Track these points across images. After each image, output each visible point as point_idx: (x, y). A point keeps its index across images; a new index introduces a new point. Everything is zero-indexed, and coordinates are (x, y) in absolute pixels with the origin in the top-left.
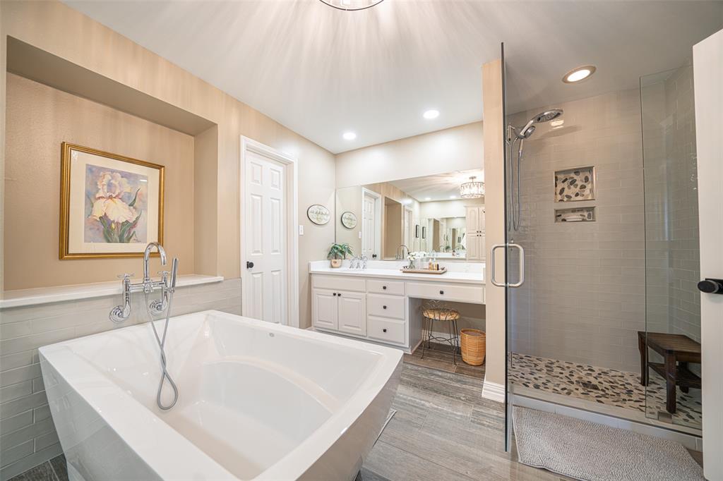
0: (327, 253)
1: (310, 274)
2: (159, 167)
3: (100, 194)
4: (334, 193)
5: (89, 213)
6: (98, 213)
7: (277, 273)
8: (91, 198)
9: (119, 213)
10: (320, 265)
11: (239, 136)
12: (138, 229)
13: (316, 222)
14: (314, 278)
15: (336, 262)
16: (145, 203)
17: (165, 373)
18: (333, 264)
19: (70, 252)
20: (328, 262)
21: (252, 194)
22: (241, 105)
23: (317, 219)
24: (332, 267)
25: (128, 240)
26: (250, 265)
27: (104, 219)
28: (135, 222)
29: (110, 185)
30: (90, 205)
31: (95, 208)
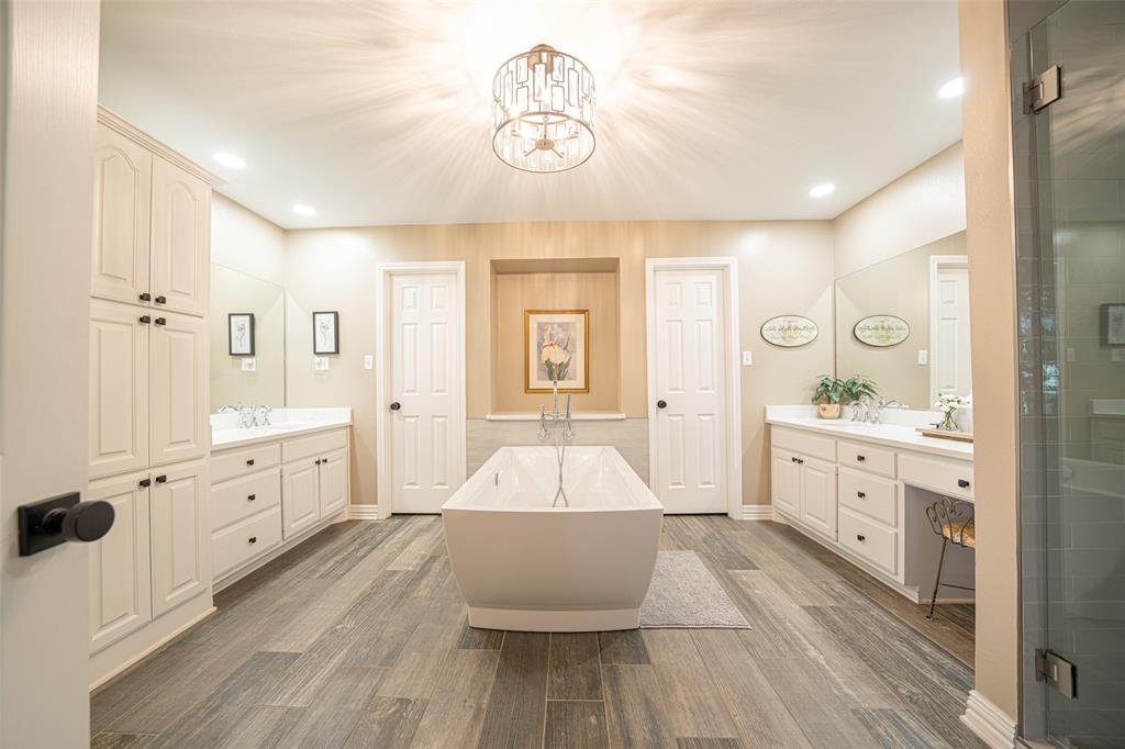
0: (813, 394)
1: (768, 426)
2: (583, 312)
3: (546, 343)
4: (830, 288)
5: (540, 359)
6: (544, 359)
7: (708, 418)
8: (540, 346)
9: (557, 356)
10: (794, 413)
11: (644, 261)
12: (570, 369)
13: (782, 343)
14: (773, 430)
15: (824, 409)
16: (574, 346)
17: (560, 488)
18: (822, 413)
19: (531, 387)
20: (812, 409)
21: (668, 321)
22: (645, 226)
23: (784, 338)
24: (821, 417)
25: (563, 378)
26: (662, 405)
27: (548, 364)
28: (568, 363)
29: (551, 334)
30: (540, 352)
31: (543, 355)
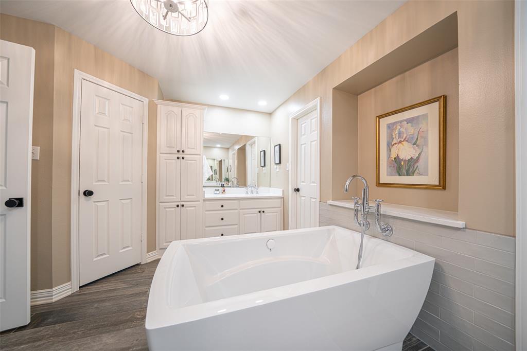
3: (395, 141)
5: (389, 156)
6: (393, 156)
8: (390, 145)
9: (406, 152)
12: (421, 164)
16: (426, 139)
19: (380, 182)
25: (413, 174)
27: (397, 159)
28: (418, 158)
29: (400, 133)
30: (389, 150)
31: (392, 152)
